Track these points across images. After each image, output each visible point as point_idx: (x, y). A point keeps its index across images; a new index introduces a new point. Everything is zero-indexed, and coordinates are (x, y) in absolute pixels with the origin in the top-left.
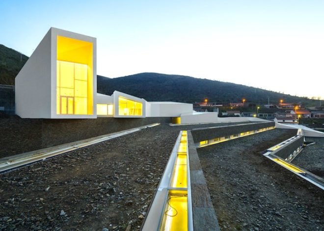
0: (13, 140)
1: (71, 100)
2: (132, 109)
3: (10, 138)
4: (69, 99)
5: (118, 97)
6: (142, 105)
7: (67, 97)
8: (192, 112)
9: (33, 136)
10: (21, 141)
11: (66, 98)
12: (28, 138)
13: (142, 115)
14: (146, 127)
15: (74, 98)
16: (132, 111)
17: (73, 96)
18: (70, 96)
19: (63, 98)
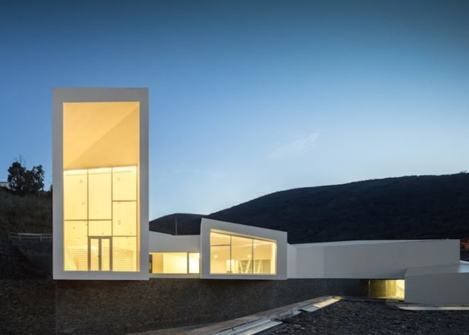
0: (11, 317)
1: (106, 243)
2: (246, 262)
3: (7, 313)
4: (103, 240)
5: (209, 232)
6: (274, 246)
7: (100, 238)
8: (458, 265)
9: (41, 311)
10: (21, 319)
11: (97, 241)
12: (34, 315)
13: (273, 271)
14: (295, 311)
15: (110, 238)
16: (244, 266)
17: (110, 235)
18: (105, 235)
19: (93, 241)
